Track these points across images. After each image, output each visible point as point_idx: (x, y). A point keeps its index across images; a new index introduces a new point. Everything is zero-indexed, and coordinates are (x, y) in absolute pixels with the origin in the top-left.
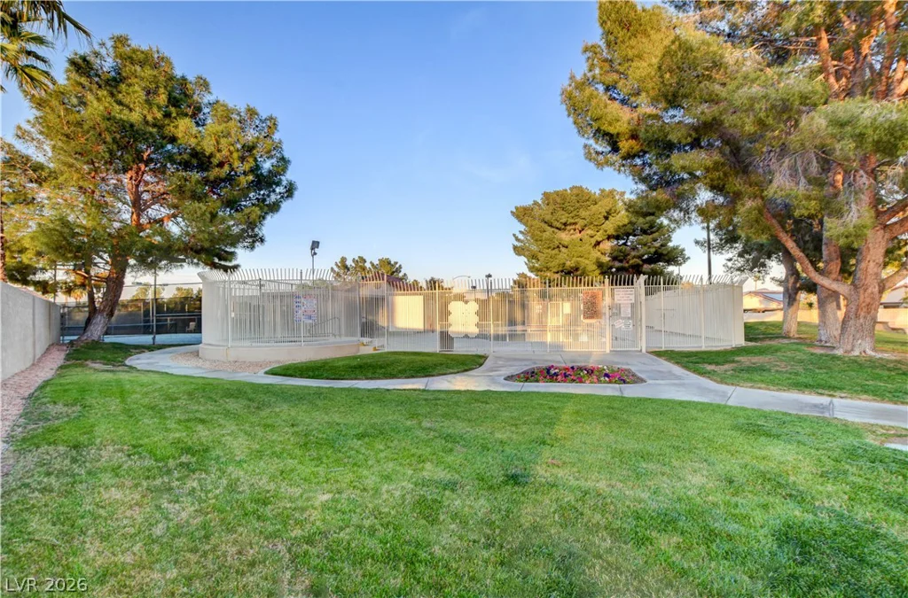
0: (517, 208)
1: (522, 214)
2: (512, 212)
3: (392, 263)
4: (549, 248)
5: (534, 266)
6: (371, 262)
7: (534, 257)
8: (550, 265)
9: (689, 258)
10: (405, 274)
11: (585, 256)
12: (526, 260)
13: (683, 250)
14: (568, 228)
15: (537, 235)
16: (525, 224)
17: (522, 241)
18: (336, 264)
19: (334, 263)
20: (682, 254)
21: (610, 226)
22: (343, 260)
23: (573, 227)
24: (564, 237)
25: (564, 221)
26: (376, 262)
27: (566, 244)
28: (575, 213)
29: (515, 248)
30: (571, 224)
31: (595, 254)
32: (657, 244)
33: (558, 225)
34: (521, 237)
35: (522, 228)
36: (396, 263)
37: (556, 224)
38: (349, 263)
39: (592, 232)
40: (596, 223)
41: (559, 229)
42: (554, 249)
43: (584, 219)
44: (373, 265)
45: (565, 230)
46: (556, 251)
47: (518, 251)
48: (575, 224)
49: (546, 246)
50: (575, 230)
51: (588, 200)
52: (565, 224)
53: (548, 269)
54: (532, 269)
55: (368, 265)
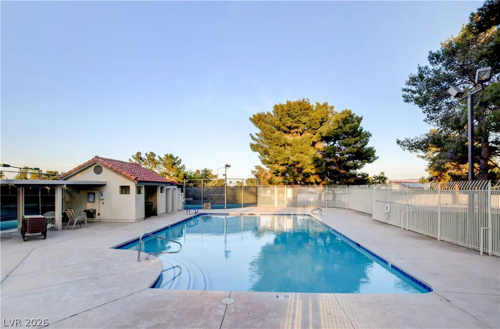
0: (254, 116)
1: (258, 120)
2: (250, 119)
3: (175, 157)
4: (277, 145)
5: (265, 160)
6: (159, 156)
7: (266, 152)
8: (278, 158)
9: (378, 157)
10: (184, 165)
11: (305, 153)
12: (259, 154)
13: (375, 151)
14: (292, 131)
15: (268, 134)
16: (260, 127)
17: (257, 140)
18: (133, 157)
19: (132, 156)
20: (373, 154)
21: (325, 130)
22: (139, 154)
23: (296, 130)
24: (289, 138)
25: (289, 124)
26: (163, 156)
27: (290, 142)
28: (298, 118)
29: (252, 145)
30: (294, 128)
31: (312, 151)
32: (358, 145)
33: (285, 129)
34: (257, 137)
35: (258, 131)
36: (177, 158)
37: (283, 127)
38: (143, 156)
39: (310, 134)
40: (314, 127)
41: (285, 132)
42: (281, 146)
43: (305, 123)
44: (160, 158)
45: (289, 133)
46: (283, 148)
47: (254, 148)
48: (297, 128)
49: (275, 143)
50: (297, 133)
51: (308, 109)
52: (290, 128)
53: (276, 162)
54: (264, 162)
55: (156, 158)
